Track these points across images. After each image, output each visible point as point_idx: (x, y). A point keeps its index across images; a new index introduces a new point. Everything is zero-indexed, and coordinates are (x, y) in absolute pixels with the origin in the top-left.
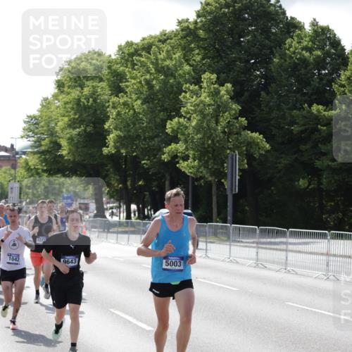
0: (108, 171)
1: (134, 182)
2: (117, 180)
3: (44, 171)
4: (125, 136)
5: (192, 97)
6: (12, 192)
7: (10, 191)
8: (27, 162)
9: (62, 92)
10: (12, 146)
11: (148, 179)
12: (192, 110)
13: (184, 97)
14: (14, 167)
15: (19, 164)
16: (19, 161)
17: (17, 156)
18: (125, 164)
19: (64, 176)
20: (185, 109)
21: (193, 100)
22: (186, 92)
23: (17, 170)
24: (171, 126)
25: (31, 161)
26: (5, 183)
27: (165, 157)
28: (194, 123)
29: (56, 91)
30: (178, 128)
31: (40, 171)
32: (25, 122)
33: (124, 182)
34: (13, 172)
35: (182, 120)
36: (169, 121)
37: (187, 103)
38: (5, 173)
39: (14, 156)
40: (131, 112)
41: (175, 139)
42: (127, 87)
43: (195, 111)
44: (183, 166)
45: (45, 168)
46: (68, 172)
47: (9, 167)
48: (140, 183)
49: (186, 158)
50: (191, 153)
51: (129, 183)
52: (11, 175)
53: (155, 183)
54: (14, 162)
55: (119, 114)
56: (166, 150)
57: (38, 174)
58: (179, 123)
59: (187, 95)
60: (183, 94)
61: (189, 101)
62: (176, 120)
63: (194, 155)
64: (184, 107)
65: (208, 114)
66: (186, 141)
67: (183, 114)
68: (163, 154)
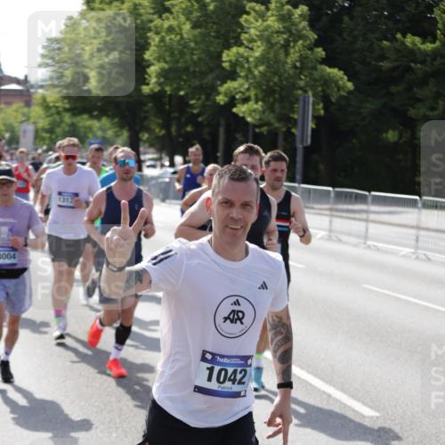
0: (146, 112)
1: (180, 126)
2: (159, 124)
3: (66, 110)
4: (170, 69)
5: (257, 21)
6: (24, 136)
7: (21, 134)
8: (44, 99)
9: (92, 9)
10: (26, 77)
11: (198, 126)
12: (257, 36)
13: (246, 21)
14: (28, 104)
15: (34, 101)
16: (34, 96)
18: (170, 104)
19: (92, 117)
20: (246, 36)
21: (258, 24)
22: (248, 13)
23: (32, 108)
24: (228, 56)
25: (50, 96)
26: (16, 125)
27: (221, 99)
28: (257, 54)
29: (85, 7)
30: (237, 60)
31: (61, 109)
33: (166, 126)
34: (26, 110)
35: (241, 50)
36: (226, 51)
37: (249, 28)
38: (16, 111)
39: (28, 91)
40: (178, 37)
41: (232, 75)
42: (173, 5)
43: (260, 37)
44: (240, 110)
45: (67, 106)
46: (96, 113)
47: (21, 104)
48: (189, 129)
49: (246, 100)
50: (252, 93)
51: (173, 129)
52: (24, 115)
53: (206, 130)
54: (27, 98)
55: (162, 40)
56: (223, 89)
57: (58, 113)
58: (238, 53)
59: (251, 18)
60: (245, 16)
61: (252, 25)
62: (234, 50)
63: (256, 95)
64: (246, 33)
65: (276, 44)
66: (246, 78)
67: (245, 42)
68: (219, 94)
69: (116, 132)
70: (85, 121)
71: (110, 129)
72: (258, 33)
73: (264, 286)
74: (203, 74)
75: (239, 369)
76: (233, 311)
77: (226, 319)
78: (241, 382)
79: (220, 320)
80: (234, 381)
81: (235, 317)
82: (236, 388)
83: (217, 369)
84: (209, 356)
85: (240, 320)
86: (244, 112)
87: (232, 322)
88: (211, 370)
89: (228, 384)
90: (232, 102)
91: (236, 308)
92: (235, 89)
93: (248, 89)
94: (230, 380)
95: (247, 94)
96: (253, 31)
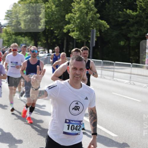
0: (40, 35)
1: (51, 40)
2: (44, 39)
3: (13, 34)
4: (48, 21)
5: (77, 5)
8: (6, 30)
9: (22, 1)
11: (57, 39)
12: (77, 10)
13: (74, 5)
15: (3, 31)
17: (2, 28)
18: (48, 32)
19: (22, 36)
20: (74, 10)
22: (74, 2)
23: (2, 33)
24: (67, 16)
25: (8, 29)
27: (65, 31)
28: (77, 16)
30: (70, 18)
31: (11, 34)
32: (6, 13)
33: (47, 40)
35: (72, 14)
37: (74, 7)
40: (51, 10)
41: (69, 23)
43: (78, 10)
44: (72, 34)
46: (23, 35)
48: (54, 41)
49: (73, 31)
50: (75, 29)
51: (49, 41)
53: (60, 41)
54: (0, 30)
55: (46, 11)
56: (65, 27)
57: (11, 35)
58: (71, 15)
59: (75, 4)
60: (73, 3)
61: (76, 6)
62: (70, 14)
63: (77, 29)
64: (73, 9)
65: (83, 12)
66: (73, 24)
67: (73, 12)
68: (64, 29)
69: (30, 42)
70: (19, 38)
71: (28, 40)
72: (77, 9)
73: (87, 98)
74: (59, 22)
75: (78, 125)
76: (76, 106)
77: (73, 109)
78: (79, 130)
79: (71, 109)
80: (76, 129)
81: (76, 108)
82: (77, 132)
83: (71, 125)
84: (68, 121)
85: (78, 109)
86: (73, 35)
87: (75, 110)
88: (69, 126)
89: (75, 130)
90: (69, 32)
91: (77, 105)
92: (70, 27)
93: (74, 28)
94: (75, 129)
95: (74, 29)
96: (76, 8)
